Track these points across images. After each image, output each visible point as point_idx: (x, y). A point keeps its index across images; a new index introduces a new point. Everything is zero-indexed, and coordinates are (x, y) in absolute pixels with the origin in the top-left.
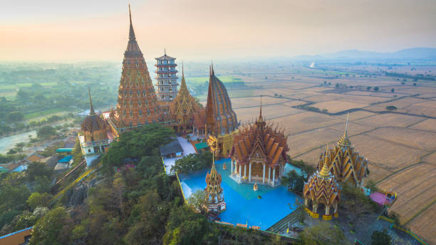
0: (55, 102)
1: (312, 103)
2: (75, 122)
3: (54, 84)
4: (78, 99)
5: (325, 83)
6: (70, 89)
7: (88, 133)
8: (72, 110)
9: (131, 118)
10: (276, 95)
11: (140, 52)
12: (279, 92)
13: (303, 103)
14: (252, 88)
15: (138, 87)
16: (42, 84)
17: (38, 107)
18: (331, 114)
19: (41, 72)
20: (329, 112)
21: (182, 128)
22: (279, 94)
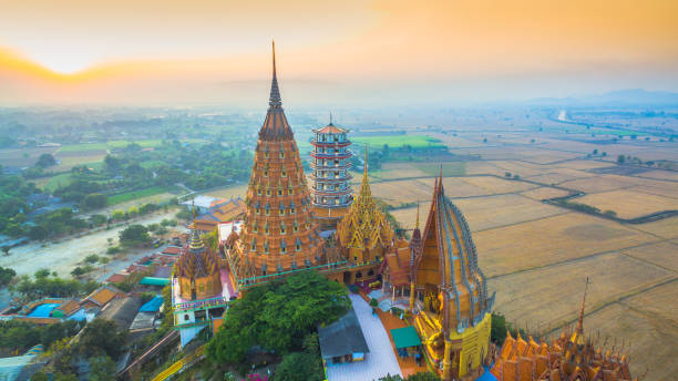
0: (155, 175)
1: (577, 194)
2: (179, 216)
3: (159, 142)
4: (188, 172)
5: (595, 152)
6: (179, 152)
7: (186, 281)
8: (178, 190)
9: (265, 256)
10: (509, 175)
11: (289, 129)
12: (513, 169)
13: (562, 194)
14: (462, 159)
15: (281, 198)
16: (141, 144)
17: (130, 185)
18: (622, 221)
19: (143, 123)
20: (619, 216)
21: (359, 275)
22: (513, 174)
